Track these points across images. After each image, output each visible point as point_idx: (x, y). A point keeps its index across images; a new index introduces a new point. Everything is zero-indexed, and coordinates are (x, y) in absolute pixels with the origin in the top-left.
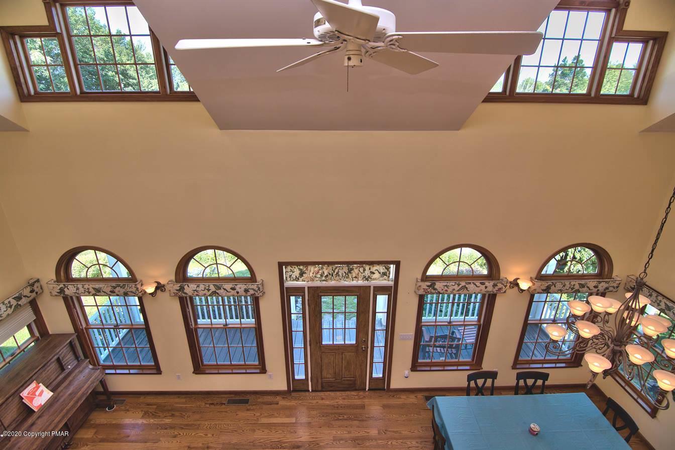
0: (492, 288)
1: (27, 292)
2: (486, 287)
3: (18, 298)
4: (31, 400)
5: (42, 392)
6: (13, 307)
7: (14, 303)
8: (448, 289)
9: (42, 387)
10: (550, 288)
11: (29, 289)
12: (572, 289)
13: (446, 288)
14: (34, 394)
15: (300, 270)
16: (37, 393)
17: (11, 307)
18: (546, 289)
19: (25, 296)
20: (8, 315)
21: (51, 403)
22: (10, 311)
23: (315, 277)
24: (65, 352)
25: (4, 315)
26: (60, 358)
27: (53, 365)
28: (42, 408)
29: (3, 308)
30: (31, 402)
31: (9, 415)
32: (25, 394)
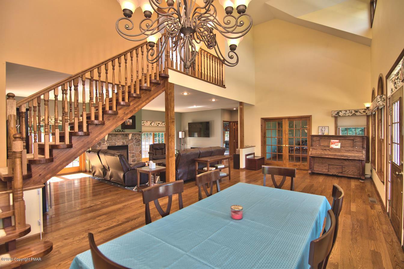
1: (362, 111)
3: (356, 111)
4: (332, 144)
5: (338, 145)
6: (352, 114)
7: (353, 112)
9: (339, 144)
11: (363, 110)
16: (336, 144)
17: (351, 113)
19: (360, 112)
20: (349, 115)
21: (336, 150)
22: (350, 114)
24: (358, 140)
25: (347, 115)
26: (354, 141)
27: (350, 141)
28: (332, 149)
29: (348, 112)
30: (331, 144)
31: (324, 143)
32: (332, 141)
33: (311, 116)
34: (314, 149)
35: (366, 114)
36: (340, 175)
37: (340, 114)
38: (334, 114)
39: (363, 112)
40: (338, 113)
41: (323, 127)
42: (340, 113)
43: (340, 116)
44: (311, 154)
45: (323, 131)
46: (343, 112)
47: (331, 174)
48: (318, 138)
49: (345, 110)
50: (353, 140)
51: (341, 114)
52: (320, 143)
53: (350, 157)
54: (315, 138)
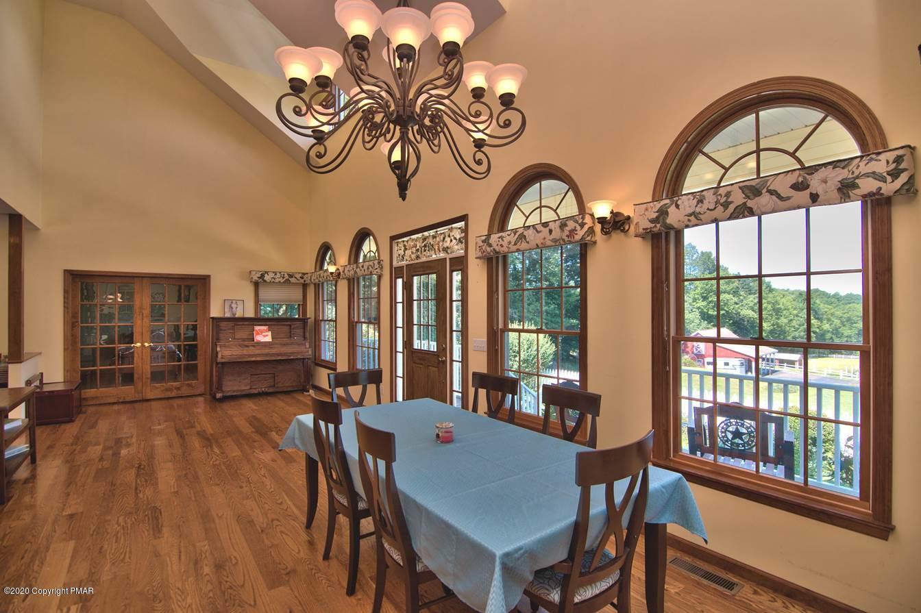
0: (558, 230)
1: (298, 276)
2: (551, 231)
3: (291, 276)
4: (258, 334)
5: (267, 336)
6: (285, 279)
7: (286, 276)
8: (503, 243)
9: (270, 333)
10: (667, 213)
11: (300, 275)
12: (726, 205)
13: (501, 242)
14: (262, 332)
15: (405, 246)
16: (264, 334)
17: (283, 278)
18: (657, 218)
19: (295, 278)
20: (280, 282)
21: (265, 344)
22: (282, 281)
23: (412, 253)
24: (296, 325)
25: (277, 280)
26: (292, 327)
27: (285, 327)
28: (259, 343)
29: (278, 275)
30: (256, 335)
31: (241, 334)
32: (257, 328)
33: (209, 276)
34: (225, 346)
35: (305, 281)
36: (271, 390)
37: (265, 278)
38: (255, 278)
39: (301, 277)
40: (262, 276)
41: (234, 302)
42: (266, 275)
43: (265, 281)
44: (222, 358)
45: (234, 309)
46: (272, 275)
47: (256, 391)
48: (231, 324)
49: (273, 272)
50: (290, 325)
51: (267, 278)
52: (234, 333)
53: (290, 356)
54: (223, 324)
